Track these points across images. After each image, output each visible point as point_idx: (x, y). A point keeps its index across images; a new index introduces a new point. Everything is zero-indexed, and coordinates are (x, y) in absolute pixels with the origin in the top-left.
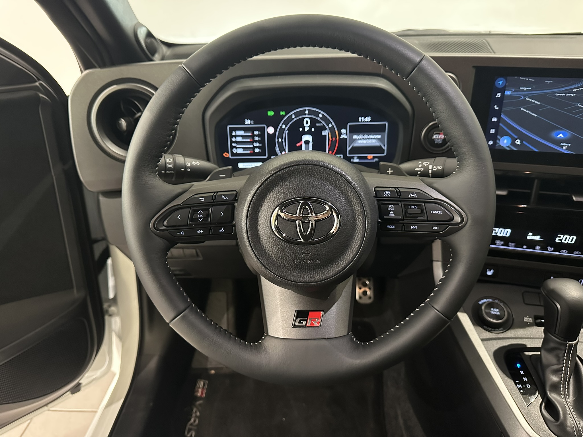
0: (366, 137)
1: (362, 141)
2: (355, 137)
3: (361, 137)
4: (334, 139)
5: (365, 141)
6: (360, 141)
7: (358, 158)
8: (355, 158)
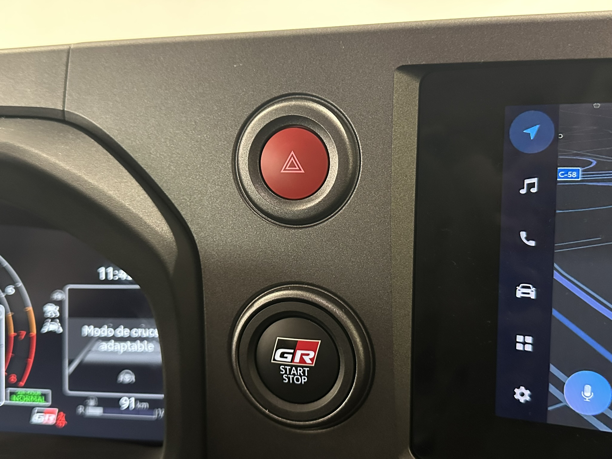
0: (122, 332)
1: (111, 346)
2: (88, 330)
3: (106, 331)
4: (24, 333)
5: (121, 347)
6: (104, 346)
7: (101, 402)
8: (92, 403)
